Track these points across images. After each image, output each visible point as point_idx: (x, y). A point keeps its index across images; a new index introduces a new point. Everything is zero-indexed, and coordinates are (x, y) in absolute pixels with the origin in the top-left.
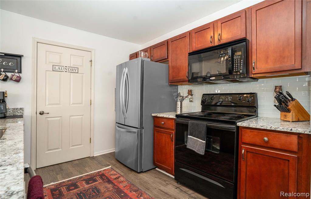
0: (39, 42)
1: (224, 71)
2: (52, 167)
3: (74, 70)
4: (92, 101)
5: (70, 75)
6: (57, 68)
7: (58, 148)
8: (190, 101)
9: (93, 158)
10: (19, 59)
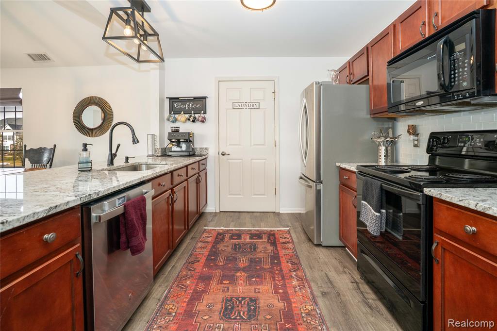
0: (220, 80)
1: (435, 87)
2: (233, 213)
3: (254, 106)
4: (277, 142)
5: (251, 111)
6: (237, 105)
7: (240, 194)
8: (414, 146)
9: (277, 214)
10: (204, 100)
